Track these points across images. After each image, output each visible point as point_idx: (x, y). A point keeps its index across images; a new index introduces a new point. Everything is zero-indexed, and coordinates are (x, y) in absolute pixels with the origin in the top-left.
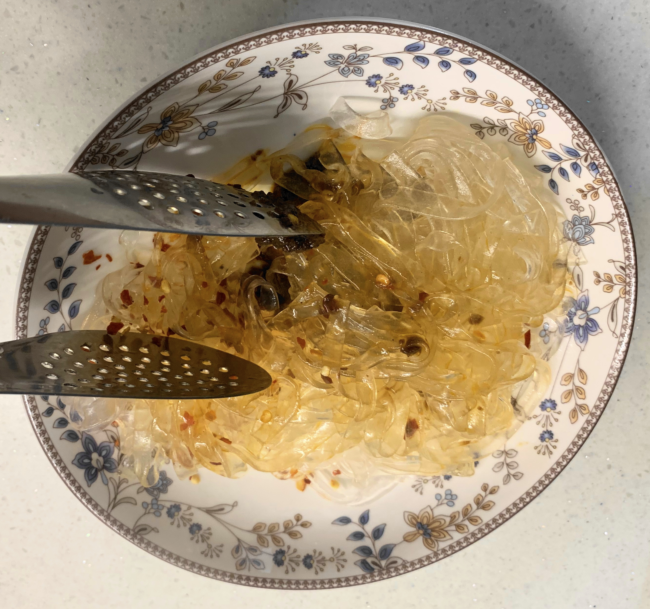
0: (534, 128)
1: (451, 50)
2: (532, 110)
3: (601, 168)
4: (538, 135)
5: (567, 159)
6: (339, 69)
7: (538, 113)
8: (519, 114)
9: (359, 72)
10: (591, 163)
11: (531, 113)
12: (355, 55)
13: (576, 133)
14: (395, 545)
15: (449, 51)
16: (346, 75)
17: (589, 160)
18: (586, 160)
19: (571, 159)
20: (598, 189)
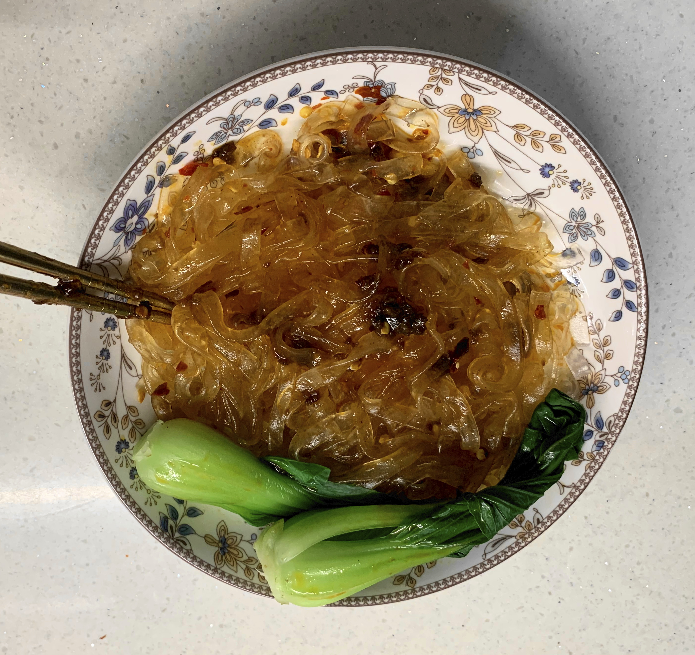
0: (598, 387)
1: (635, 289)
2: (615, 375)
3: (604, 449)
4: (595, 394)
5: (590, 424)
6: (569, 222)
7: (616, 380)
8: (603, 369)
9: (573, 238)
10: (602, 441)
11: (611, 376)
12: (590, 226)
13: (620, 414)
14: (196, 534)
15: (633, 288)
16: (565, 231)
17: (603, 438)
18: (601, 436)
19: (592, 427)
20: (585, 460)
